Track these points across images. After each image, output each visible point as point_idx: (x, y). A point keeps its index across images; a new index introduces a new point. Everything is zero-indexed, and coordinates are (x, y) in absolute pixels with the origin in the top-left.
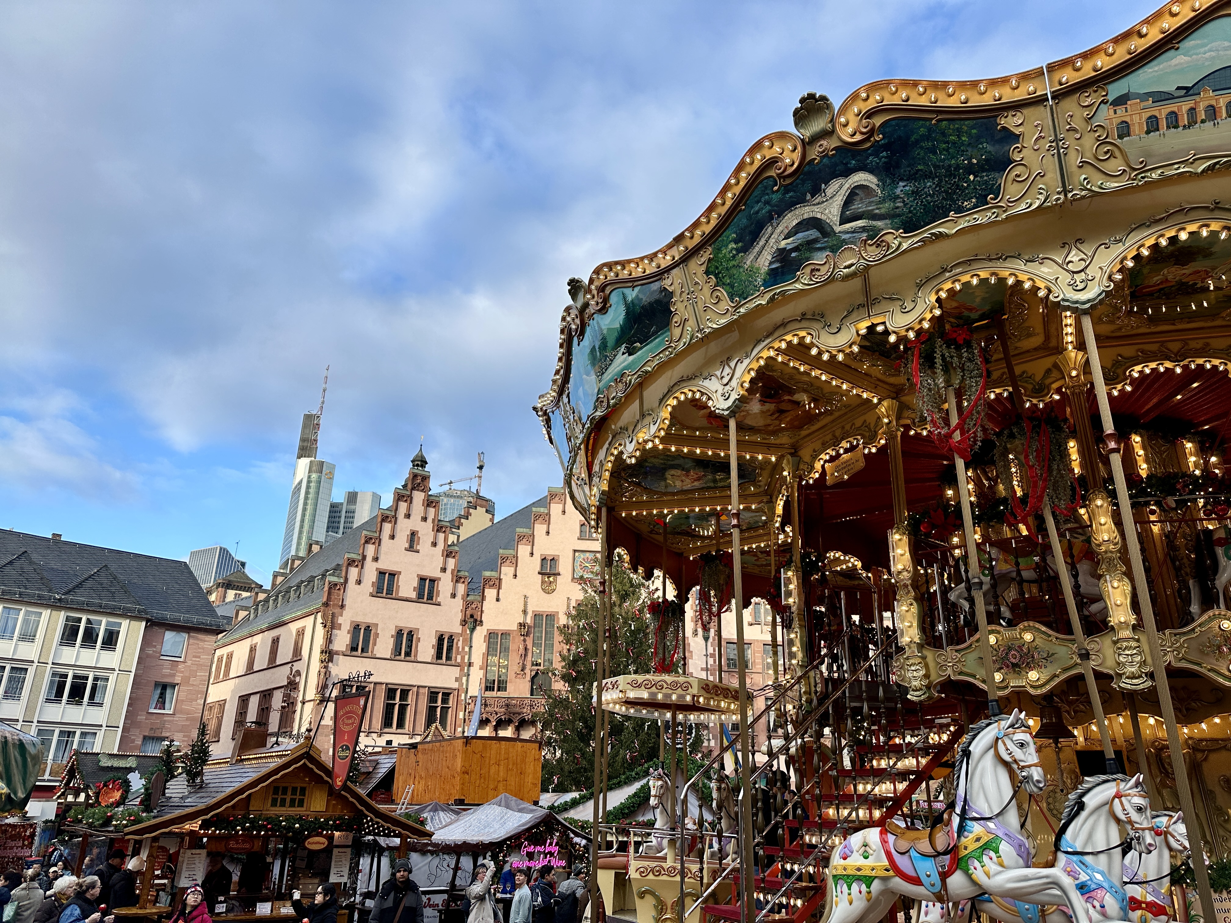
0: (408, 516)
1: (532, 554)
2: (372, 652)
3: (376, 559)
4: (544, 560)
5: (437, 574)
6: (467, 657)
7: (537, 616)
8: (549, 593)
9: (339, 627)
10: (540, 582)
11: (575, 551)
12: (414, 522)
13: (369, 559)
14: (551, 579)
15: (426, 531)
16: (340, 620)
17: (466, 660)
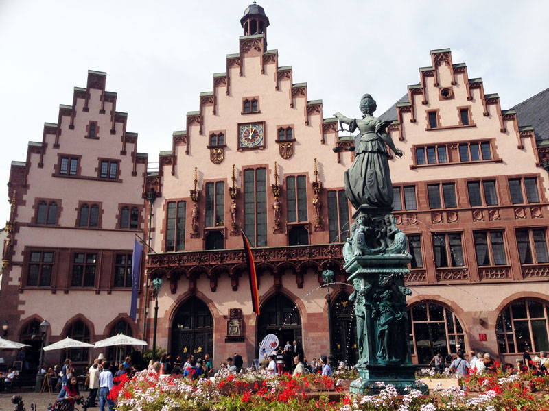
0: (86, 109)
1: (201, 132)
2: (57, 223)
3: (56, 146)
4: (212, 136)
5: (117, 156)
6: (149, 224)
7: (209, 184)
8: (217, 163)
9: (24, 203)
10: (209, 155)
11: (239, 125)
12: (93, 115)
13: (50, 146)
14: (219, 151)
15: (104, 122)
16: (25, 197)
17: (149, 227)
